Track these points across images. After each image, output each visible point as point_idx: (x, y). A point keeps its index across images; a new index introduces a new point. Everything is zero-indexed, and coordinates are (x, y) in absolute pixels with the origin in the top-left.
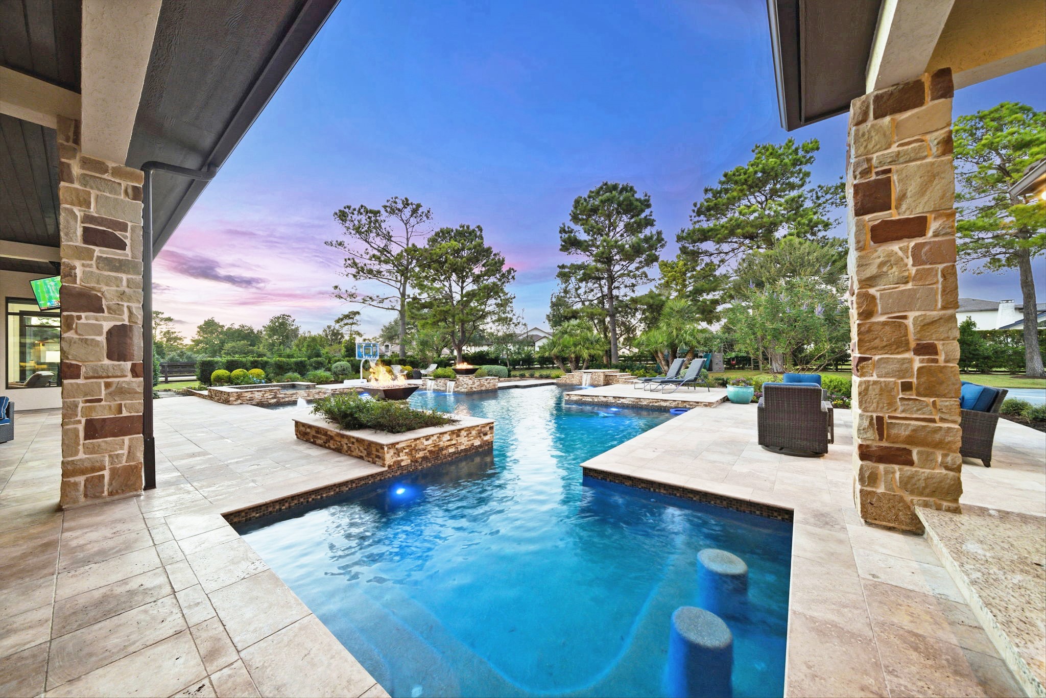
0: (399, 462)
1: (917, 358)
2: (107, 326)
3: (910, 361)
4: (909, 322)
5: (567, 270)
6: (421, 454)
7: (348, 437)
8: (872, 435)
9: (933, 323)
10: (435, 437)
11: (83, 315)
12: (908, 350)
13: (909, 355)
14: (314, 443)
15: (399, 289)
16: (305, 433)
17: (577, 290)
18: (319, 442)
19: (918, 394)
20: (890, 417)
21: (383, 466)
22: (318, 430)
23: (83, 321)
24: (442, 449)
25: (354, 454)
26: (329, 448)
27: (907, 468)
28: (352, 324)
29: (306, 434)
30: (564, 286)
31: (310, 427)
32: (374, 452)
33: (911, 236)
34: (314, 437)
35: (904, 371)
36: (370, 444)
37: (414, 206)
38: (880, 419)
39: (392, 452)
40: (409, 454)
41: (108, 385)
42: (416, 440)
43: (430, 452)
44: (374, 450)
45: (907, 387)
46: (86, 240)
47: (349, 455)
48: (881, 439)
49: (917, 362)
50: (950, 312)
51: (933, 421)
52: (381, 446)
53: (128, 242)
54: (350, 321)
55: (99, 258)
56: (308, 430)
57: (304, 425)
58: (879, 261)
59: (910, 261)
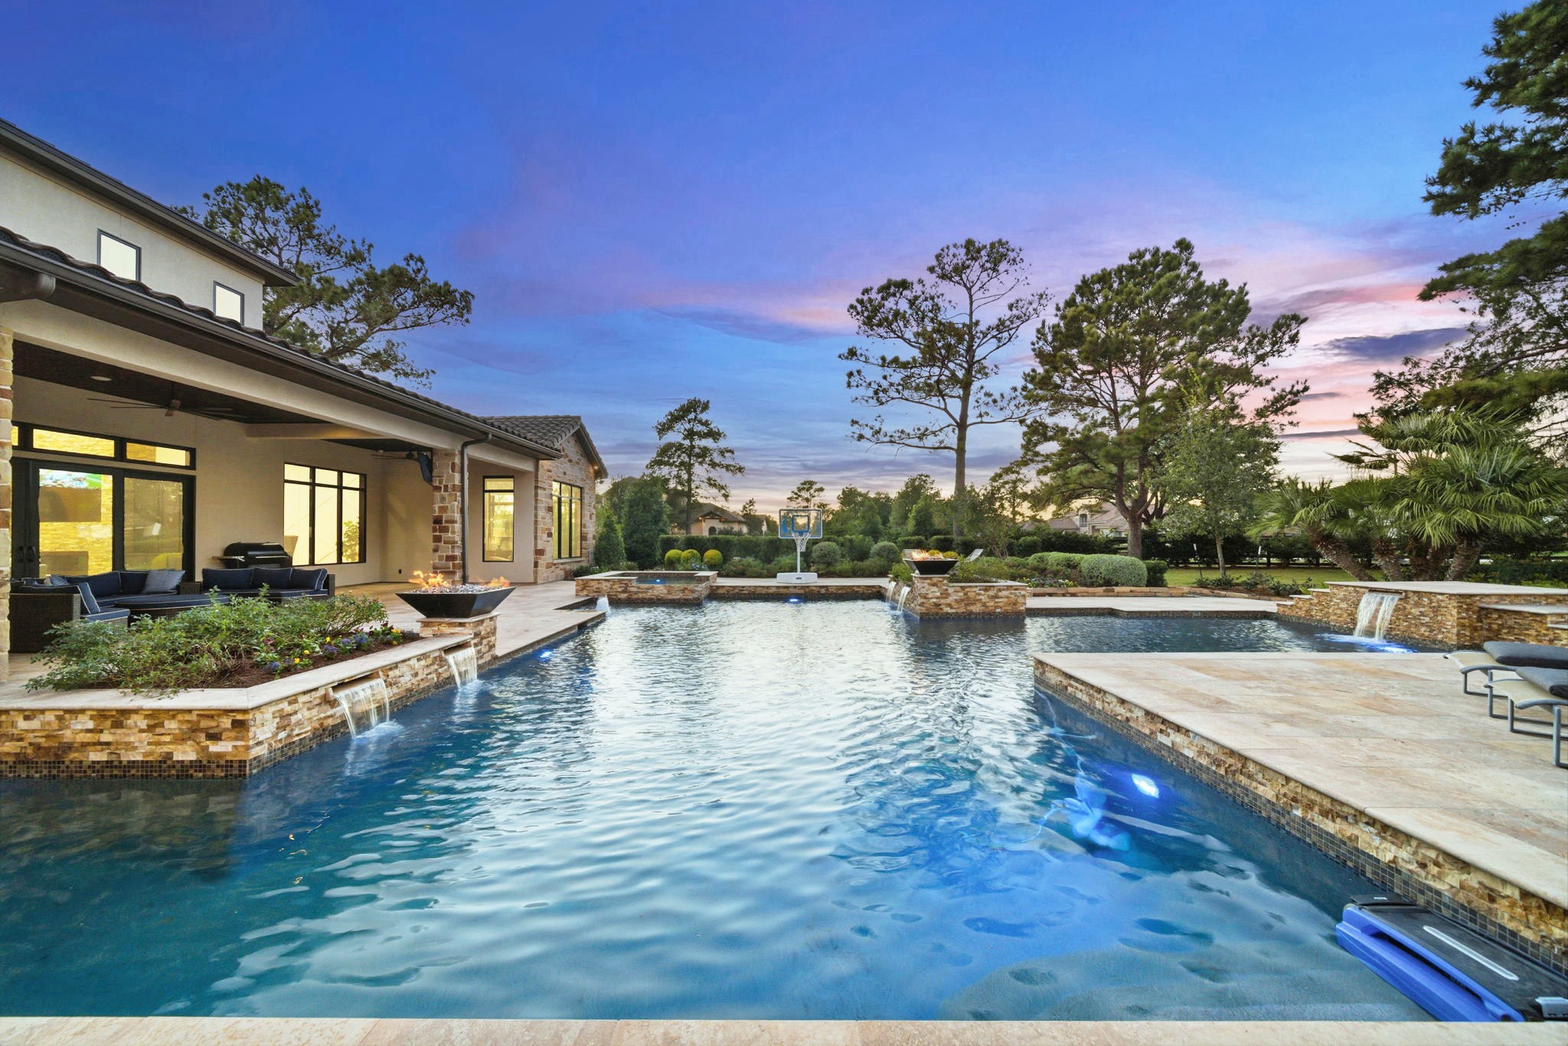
24: (69, 747)
43: (37, 747)
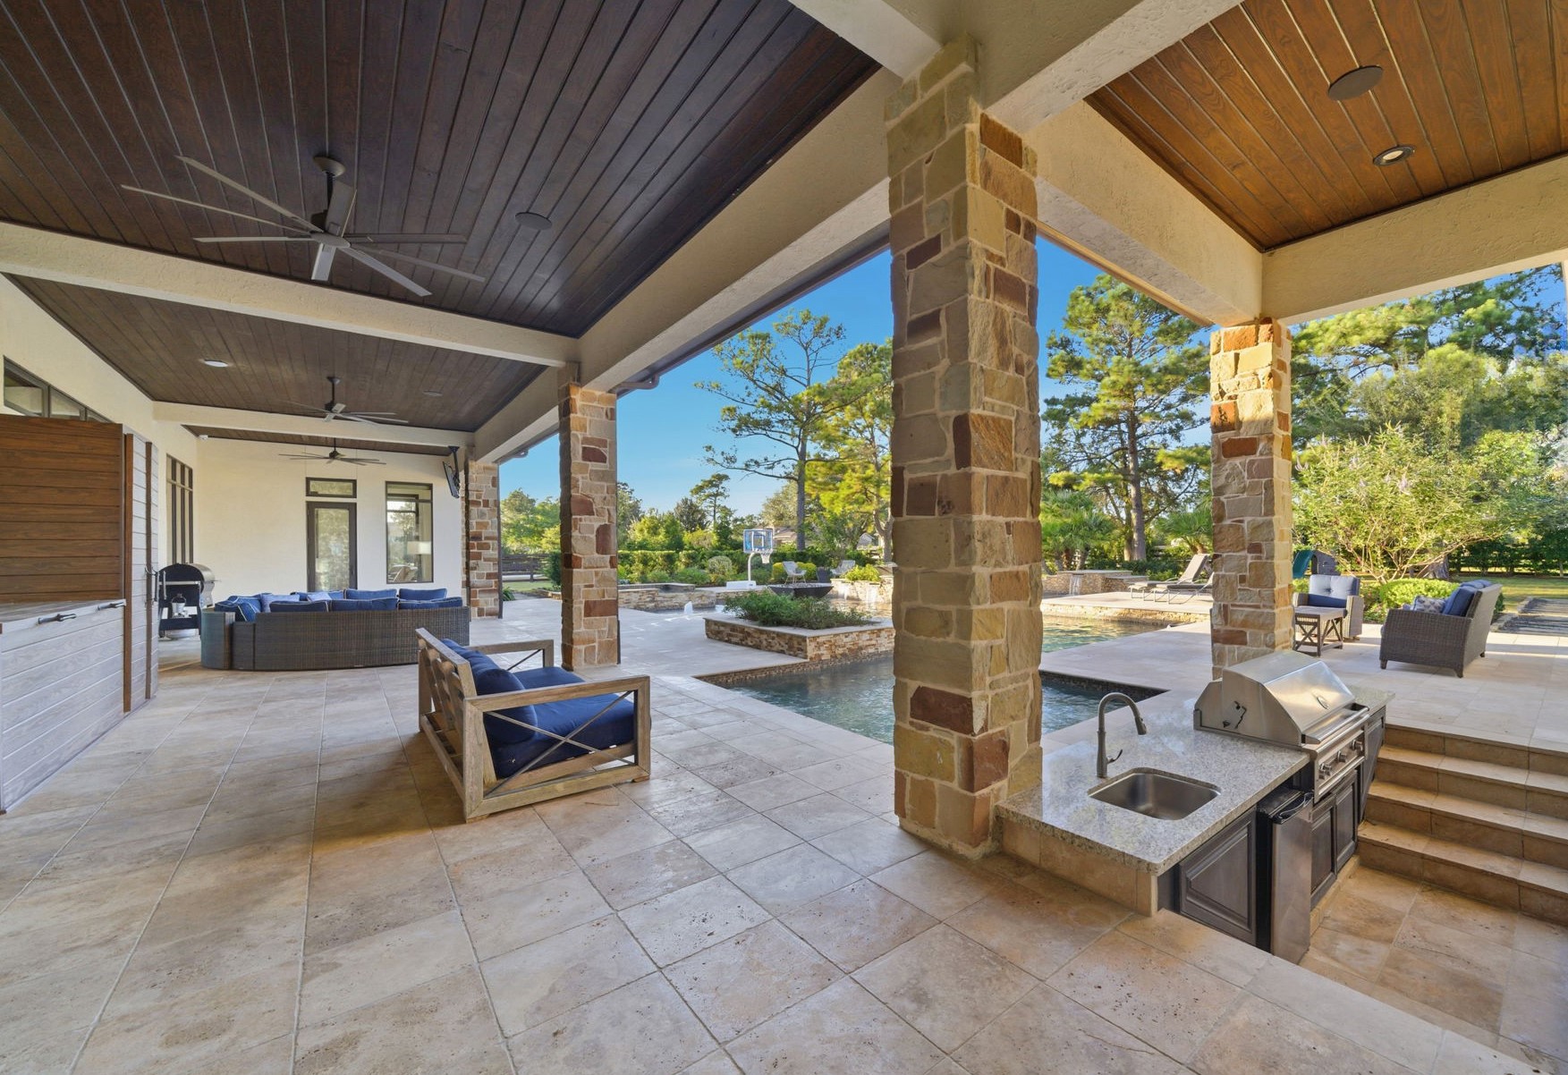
0: (819, 656)
1: (1250, 555)
2: (596, 525)
3: (1246, 558)
4: (1245, 525)
5: (1059, 407)
6: (840, 651)
7: (768, 633)
8: (1219, 620)
9: (1259, 526)
10: (855, 635)
11: (583, 517)
12: (1244, 549)
13: (1244, 553)
14: (729, 641)
15: (797, 448)
16: (717, 632)
17: (1078, 437)
18: (734, 639)
19: (1250, 586)
20: (1233, 605)
21: (806, 657)
22: (734, 628)
23: (583, 522)
25: (775, 649)
26: (747, 645)
27: (1243, 647)
28: (716, 495)
29: (719, 632)
30: (1057, 431)
31: (724, 624)
32: (796, 646)
33: (1247, 454)
34: (729, 635)
35: (1241, 567)
36: (792, 637)
37: (819, 322)
38: (1225, 607)
39: (813, 644)
40: (829, 648)
41: (597, 574)
42: (836, 635)
44: (795, 643)
45: (1243, 579)
46: (585, 458)
47: (769, 651)
48: (1226, 624)
49: (1250, 558)
50: (1269, 518)
51: (1258, 607)
52: (804, 639)
53: (607, 455)
54: (714, 490)
55: (592, 471)
56: (722, 628)
57: (716, 623)
58: (1226, 473)
59: (1246, 474)
